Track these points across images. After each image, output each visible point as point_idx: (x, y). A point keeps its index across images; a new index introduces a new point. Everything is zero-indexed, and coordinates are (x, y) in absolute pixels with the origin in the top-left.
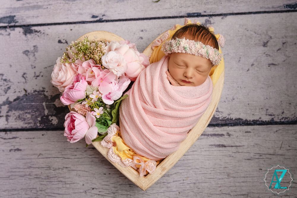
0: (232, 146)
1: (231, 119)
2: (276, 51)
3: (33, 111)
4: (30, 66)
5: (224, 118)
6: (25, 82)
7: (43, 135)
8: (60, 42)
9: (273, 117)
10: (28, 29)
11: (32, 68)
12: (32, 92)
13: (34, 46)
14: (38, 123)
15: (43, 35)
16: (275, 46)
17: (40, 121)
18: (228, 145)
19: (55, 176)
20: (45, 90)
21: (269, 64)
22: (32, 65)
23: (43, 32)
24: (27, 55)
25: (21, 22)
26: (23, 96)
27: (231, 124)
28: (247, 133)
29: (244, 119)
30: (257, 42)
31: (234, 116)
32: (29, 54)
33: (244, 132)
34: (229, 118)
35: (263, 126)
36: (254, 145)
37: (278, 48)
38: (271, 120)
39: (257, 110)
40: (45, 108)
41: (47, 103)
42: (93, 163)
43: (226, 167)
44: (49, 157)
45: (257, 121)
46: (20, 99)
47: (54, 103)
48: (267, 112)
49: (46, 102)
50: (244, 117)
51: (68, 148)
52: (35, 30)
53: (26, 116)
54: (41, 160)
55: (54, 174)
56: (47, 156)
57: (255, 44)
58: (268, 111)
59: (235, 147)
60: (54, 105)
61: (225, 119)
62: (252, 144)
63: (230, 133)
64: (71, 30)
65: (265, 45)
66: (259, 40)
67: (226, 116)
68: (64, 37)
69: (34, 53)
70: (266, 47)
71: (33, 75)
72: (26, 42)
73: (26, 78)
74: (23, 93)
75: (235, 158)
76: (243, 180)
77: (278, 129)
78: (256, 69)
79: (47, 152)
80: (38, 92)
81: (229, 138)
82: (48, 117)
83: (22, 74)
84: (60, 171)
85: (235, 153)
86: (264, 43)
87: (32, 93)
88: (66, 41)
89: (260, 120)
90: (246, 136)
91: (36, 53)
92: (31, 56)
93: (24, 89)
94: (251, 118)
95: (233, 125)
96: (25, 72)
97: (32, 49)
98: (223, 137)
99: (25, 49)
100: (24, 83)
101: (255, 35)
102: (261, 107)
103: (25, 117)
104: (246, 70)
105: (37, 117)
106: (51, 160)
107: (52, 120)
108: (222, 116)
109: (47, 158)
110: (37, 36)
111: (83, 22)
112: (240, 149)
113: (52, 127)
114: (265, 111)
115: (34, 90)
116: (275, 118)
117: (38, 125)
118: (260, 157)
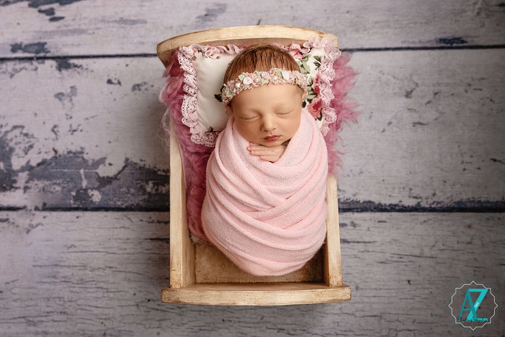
0: (358, 242)
1: (357, 202)
2: (424, 105)
3: (65, 181)
4: (65, 116)
5: (347, 200)
6: (55, 138)
7: (77, 217)
8: (109, 82)
9: (419, 200)
10: (63, 62)
11: (67, 119)
12: (66, 153)
13: (72, 87)
14: (71, 199)
15: (85, 72)
16: (423, 97)
17: (74, 197)
18: (352, 240)
19: (92, 280)
20: (83, 151)
21: (414, 123)
22: (67, 115)
23: (85, 67)
24: (60, 99)
25: (54, 52)
26: (51, 159)
27: (357, 208)
28: (381, 223)
29: (377, 202)
30: (397, 90)
31: (362, 198)
32: (63, 98)
33: (377, 220)
34: (355, 200)
35: (404, 213)
36: (390, 242)
37: (426, 100)
38: (416, 205)
39: (396, 190)
40: (83, 177)
41: (87, 171)
42: (150, 262)
43: (349, 274)
44: (85, 250)
45: (396, 205)
46: (46, 164)
47: (97, 171)
48: (410, 193)
49: (85, 169)
50: (376, 199)
51: (114, 237)
52: (73, 64)
53: (55, 189)
54: (73, 254)
55: (91, 276)
56: (81, 249)
57: (395, 94)
58: (412, 191)
59: (363, 244)
60: (97, 173)
61: (349, 201)
62: (388, 239)
63: (356, 222)
64: (127, 65)
65: (408, 95)
66: (400, 88)
67: (350, 197)
68: (116, 74)
69: (70, 97)
70: (410, 98)
71: (68, 128)
72: (60, 80)
73: (58, 133)
74: (52, 154)
75: (362, 259)
76: (373, 293)
77: (426, 219)
78: (395, 129)
79: (82, 243)
80: (74, 153)
81: (354, 230)
82: (87, 191)
83: (52, 126)
84: (101, 272)
85: (362, 252)
86: (407, 92)
87: (64, 155)
88: (118, 81)
89: (400, 204)
90: (379, 227)
91: (73, 98)
92: (66, 101)
93: (54, 149)
94: (386, 201)
95: (360, 210)
96: (57, 123)
97: (69, 90)
98: (345, 228)
99: (59, 91)
100: (53, 140)
101: (393, 81)
102: (402, 186)
103: (52, 190)
104: (381, 131)
105: (70, 191)
106: (89, 255)
107: (93, 195)
108: (344, 197)
109: (82, 252)
110: (77, 74)
111: (145, 55)
112: (370, 247)
113: (92, 206)
114: (407, 191)
115: (68, 150)
116: (422, 201)
117: (72, 202)
118: (400, 260)
